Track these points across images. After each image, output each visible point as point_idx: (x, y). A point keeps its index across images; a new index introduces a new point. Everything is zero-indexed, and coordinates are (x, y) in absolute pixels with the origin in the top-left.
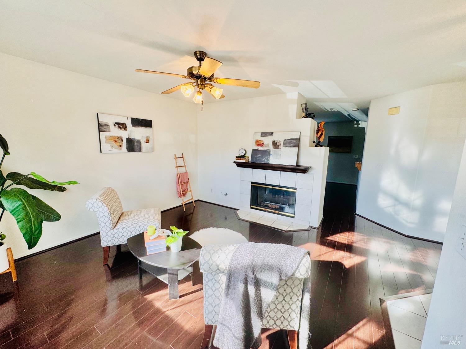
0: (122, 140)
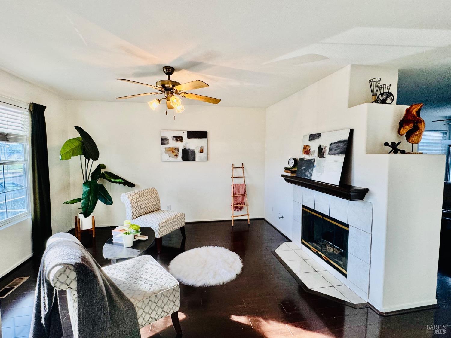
0: (178, 150)
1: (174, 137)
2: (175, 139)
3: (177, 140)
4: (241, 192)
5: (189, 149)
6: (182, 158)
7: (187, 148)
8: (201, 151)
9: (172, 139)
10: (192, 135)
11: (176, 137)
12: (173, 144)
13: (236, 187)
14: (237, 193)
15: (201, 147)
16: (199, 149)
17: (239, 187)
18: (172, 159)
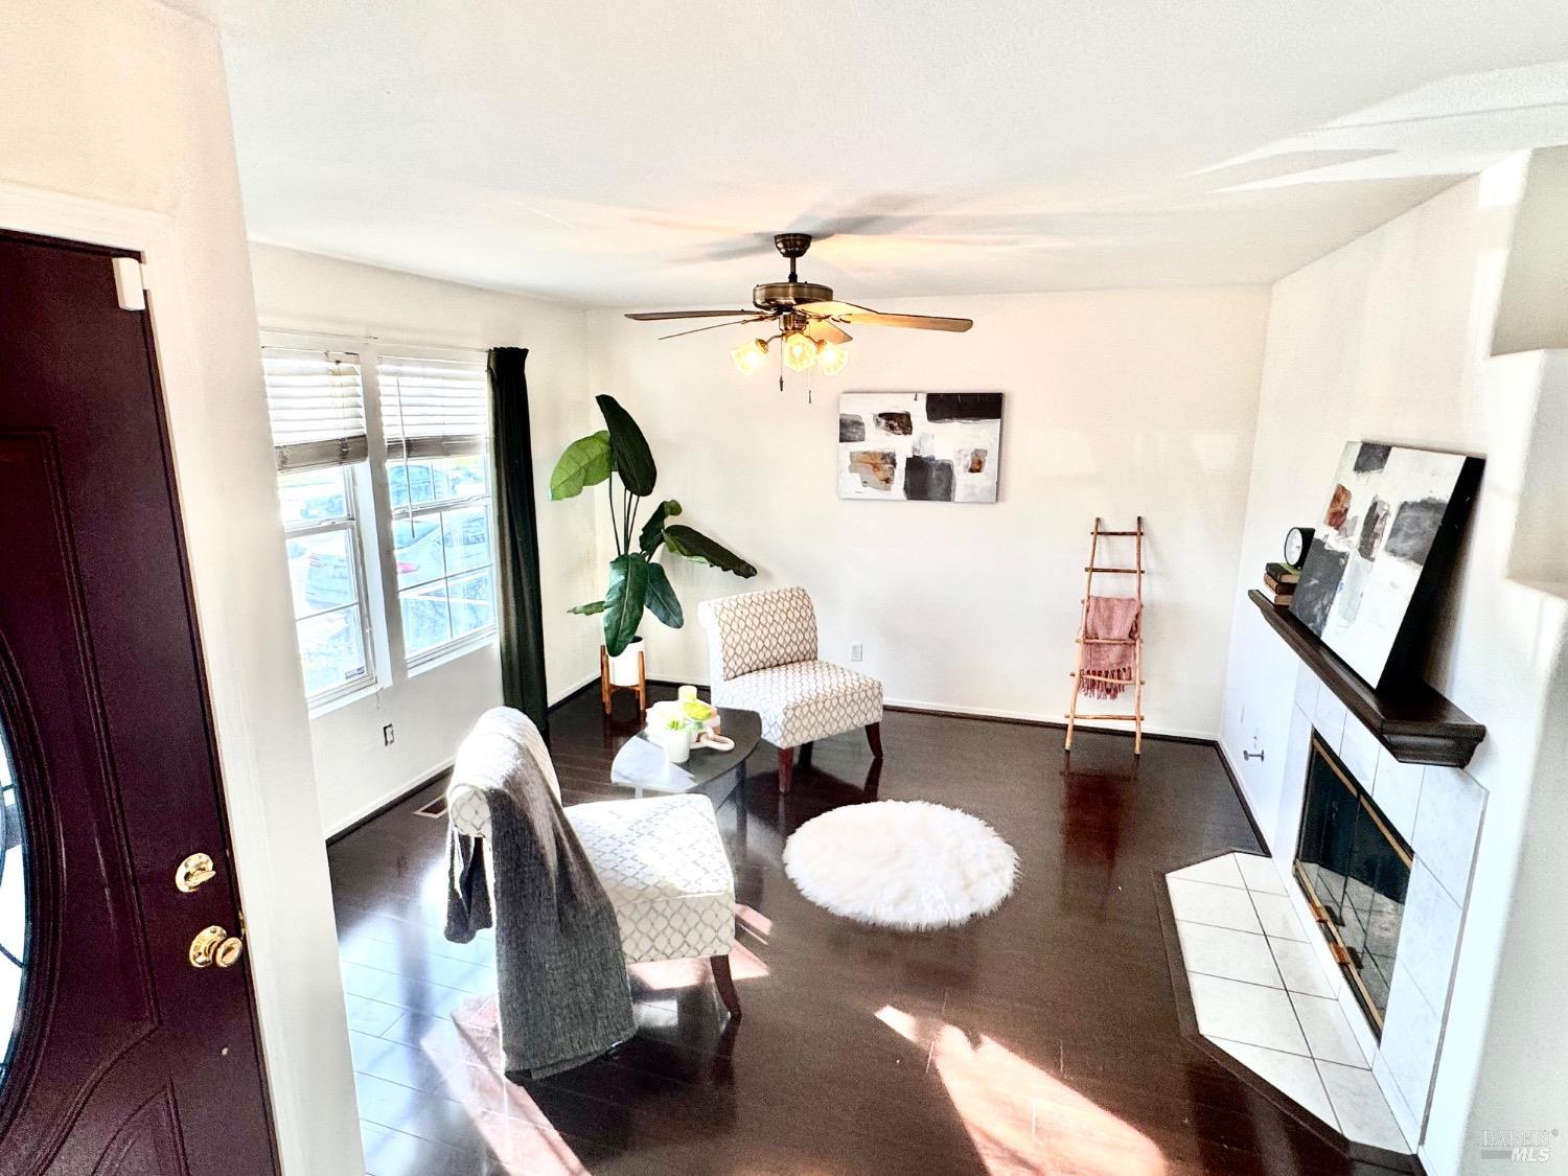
0: (894, 463)
1: (881, 415)
2: (883, 422)
3: (892, 428)
4: (1120, 630)
5: (932, 459)
6: (905, 488)
7: (924, 454)
8: (976, 467)
9: (873, 424)
10: (944, 406)
11: (888, 417)
12: (878, 439)
13: (1098, 607)
14: (1101, 633)
15: (976, 452)
16: (969, 458)
17: (1111, 610)
18: (870, 492)
